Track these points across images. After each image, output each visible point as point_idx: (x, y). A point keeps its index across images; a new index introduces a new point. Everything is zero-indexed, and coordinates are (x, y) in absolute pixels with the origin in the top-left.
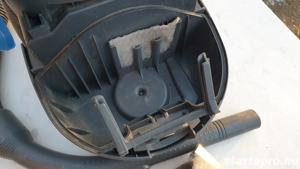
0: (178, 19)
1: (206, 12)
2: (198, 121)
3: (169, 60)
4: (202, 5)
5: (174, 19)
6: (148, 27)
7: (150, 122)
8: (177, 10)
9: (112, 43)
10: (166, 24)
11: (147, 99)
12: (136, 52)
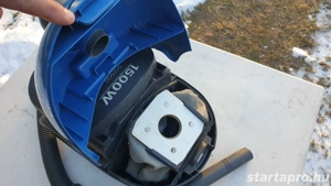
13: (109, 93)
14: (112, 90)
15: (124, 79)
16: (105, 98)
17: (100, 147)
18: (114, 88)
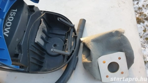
0: (42, 19)
1: (44, 12)
2: (74, 33)
3: (50, 32)
4: (42, 11)
5: (41, 20)
6: (38, 29)
7: (66, 45)
8: (39, 18)
9: (36, 41)
10: (41, 23)
11: (58, 45)
12: (42, 38)
13: (6, 30)
14: (7, 27)
15: (11, 19)
16: (5, 33)
17: (17, 61)
18: (7, 25)
